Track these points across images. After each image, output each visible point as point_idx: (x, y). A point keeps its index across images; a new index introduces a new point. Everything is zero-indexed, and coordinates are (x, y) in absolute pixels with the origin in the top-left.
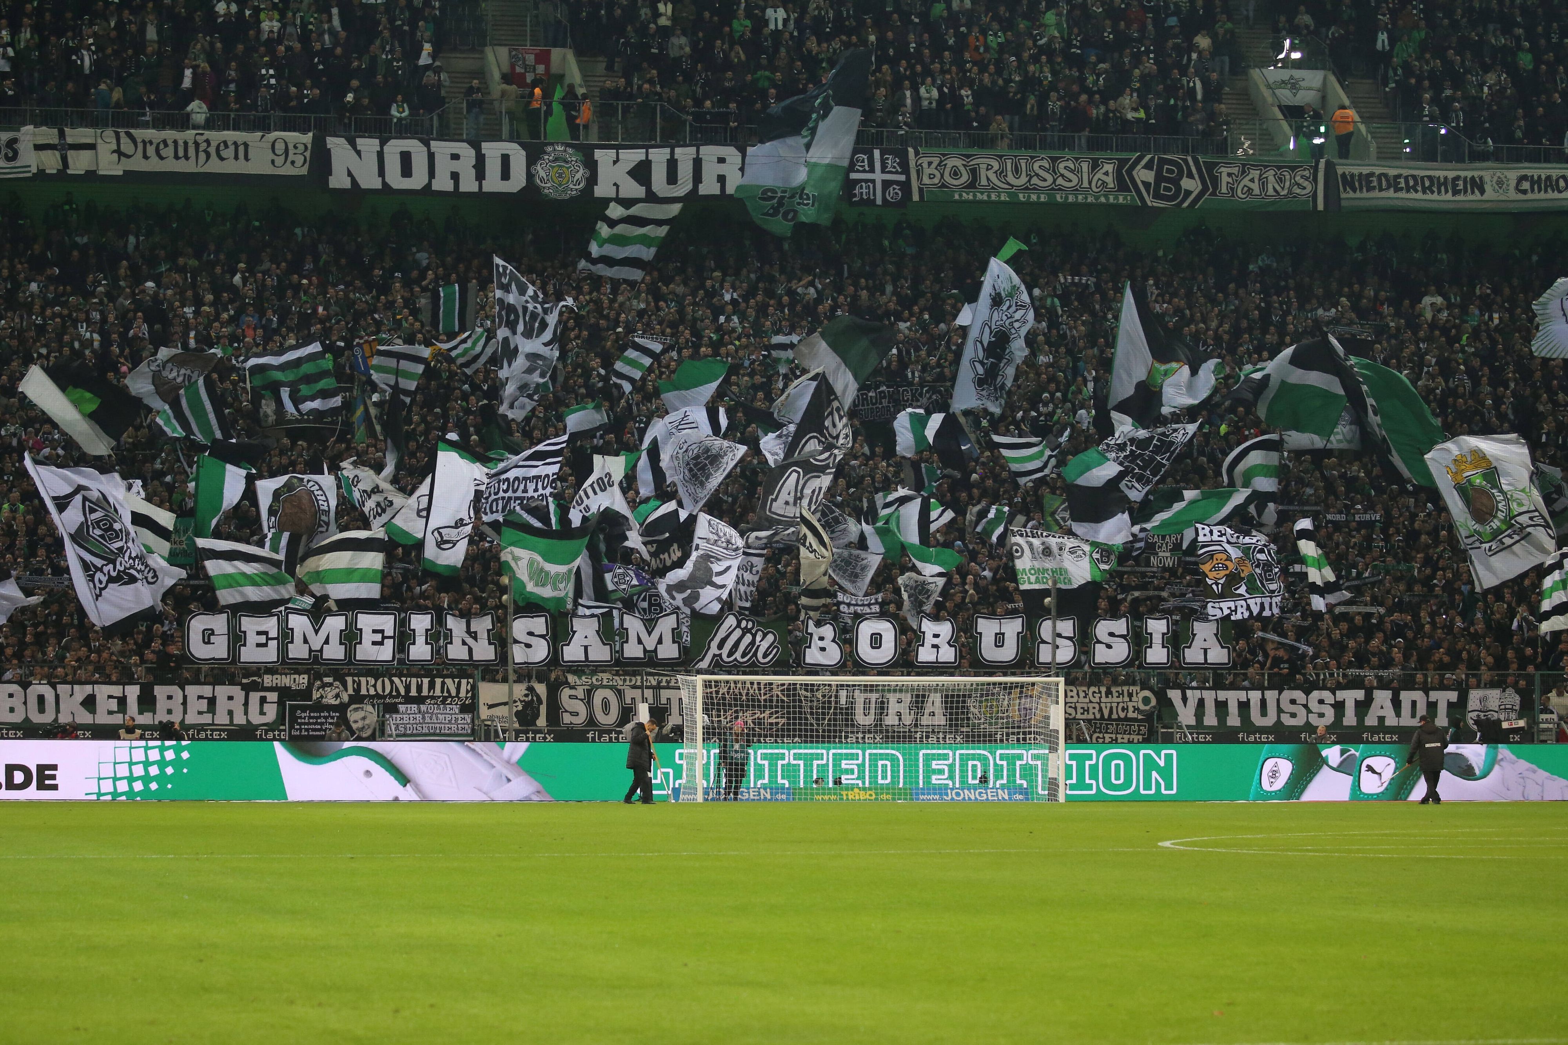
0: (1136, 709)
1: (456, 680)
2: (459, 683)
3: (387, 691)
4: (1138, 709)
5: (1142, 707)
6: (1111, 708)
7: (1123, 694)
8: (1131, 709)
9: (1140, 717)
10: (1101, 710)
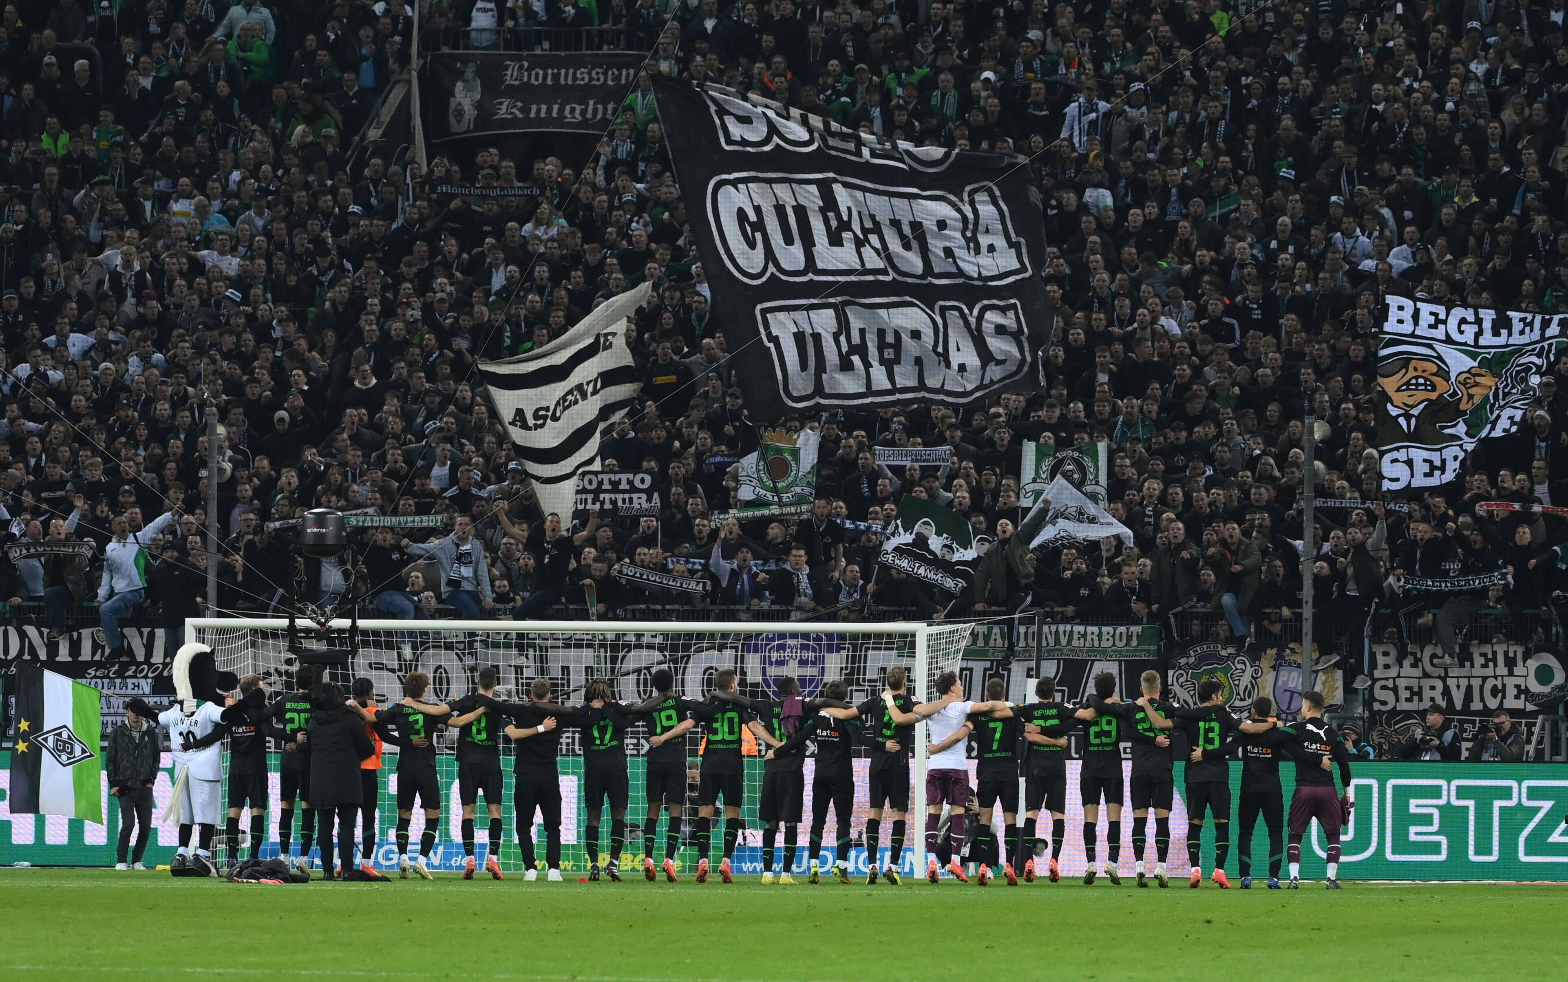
0: (1522, 691)
1: (146, 631)
2: (151, 637)
3: (13, 653)
4: (1527, 691)
5: (1536, 687)
6: (1469, 688)
7: (1494, 660)
8: (1511, 692)
9: (1530, 707)
10: (1446, 693)
